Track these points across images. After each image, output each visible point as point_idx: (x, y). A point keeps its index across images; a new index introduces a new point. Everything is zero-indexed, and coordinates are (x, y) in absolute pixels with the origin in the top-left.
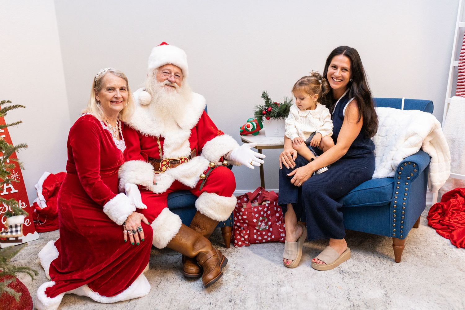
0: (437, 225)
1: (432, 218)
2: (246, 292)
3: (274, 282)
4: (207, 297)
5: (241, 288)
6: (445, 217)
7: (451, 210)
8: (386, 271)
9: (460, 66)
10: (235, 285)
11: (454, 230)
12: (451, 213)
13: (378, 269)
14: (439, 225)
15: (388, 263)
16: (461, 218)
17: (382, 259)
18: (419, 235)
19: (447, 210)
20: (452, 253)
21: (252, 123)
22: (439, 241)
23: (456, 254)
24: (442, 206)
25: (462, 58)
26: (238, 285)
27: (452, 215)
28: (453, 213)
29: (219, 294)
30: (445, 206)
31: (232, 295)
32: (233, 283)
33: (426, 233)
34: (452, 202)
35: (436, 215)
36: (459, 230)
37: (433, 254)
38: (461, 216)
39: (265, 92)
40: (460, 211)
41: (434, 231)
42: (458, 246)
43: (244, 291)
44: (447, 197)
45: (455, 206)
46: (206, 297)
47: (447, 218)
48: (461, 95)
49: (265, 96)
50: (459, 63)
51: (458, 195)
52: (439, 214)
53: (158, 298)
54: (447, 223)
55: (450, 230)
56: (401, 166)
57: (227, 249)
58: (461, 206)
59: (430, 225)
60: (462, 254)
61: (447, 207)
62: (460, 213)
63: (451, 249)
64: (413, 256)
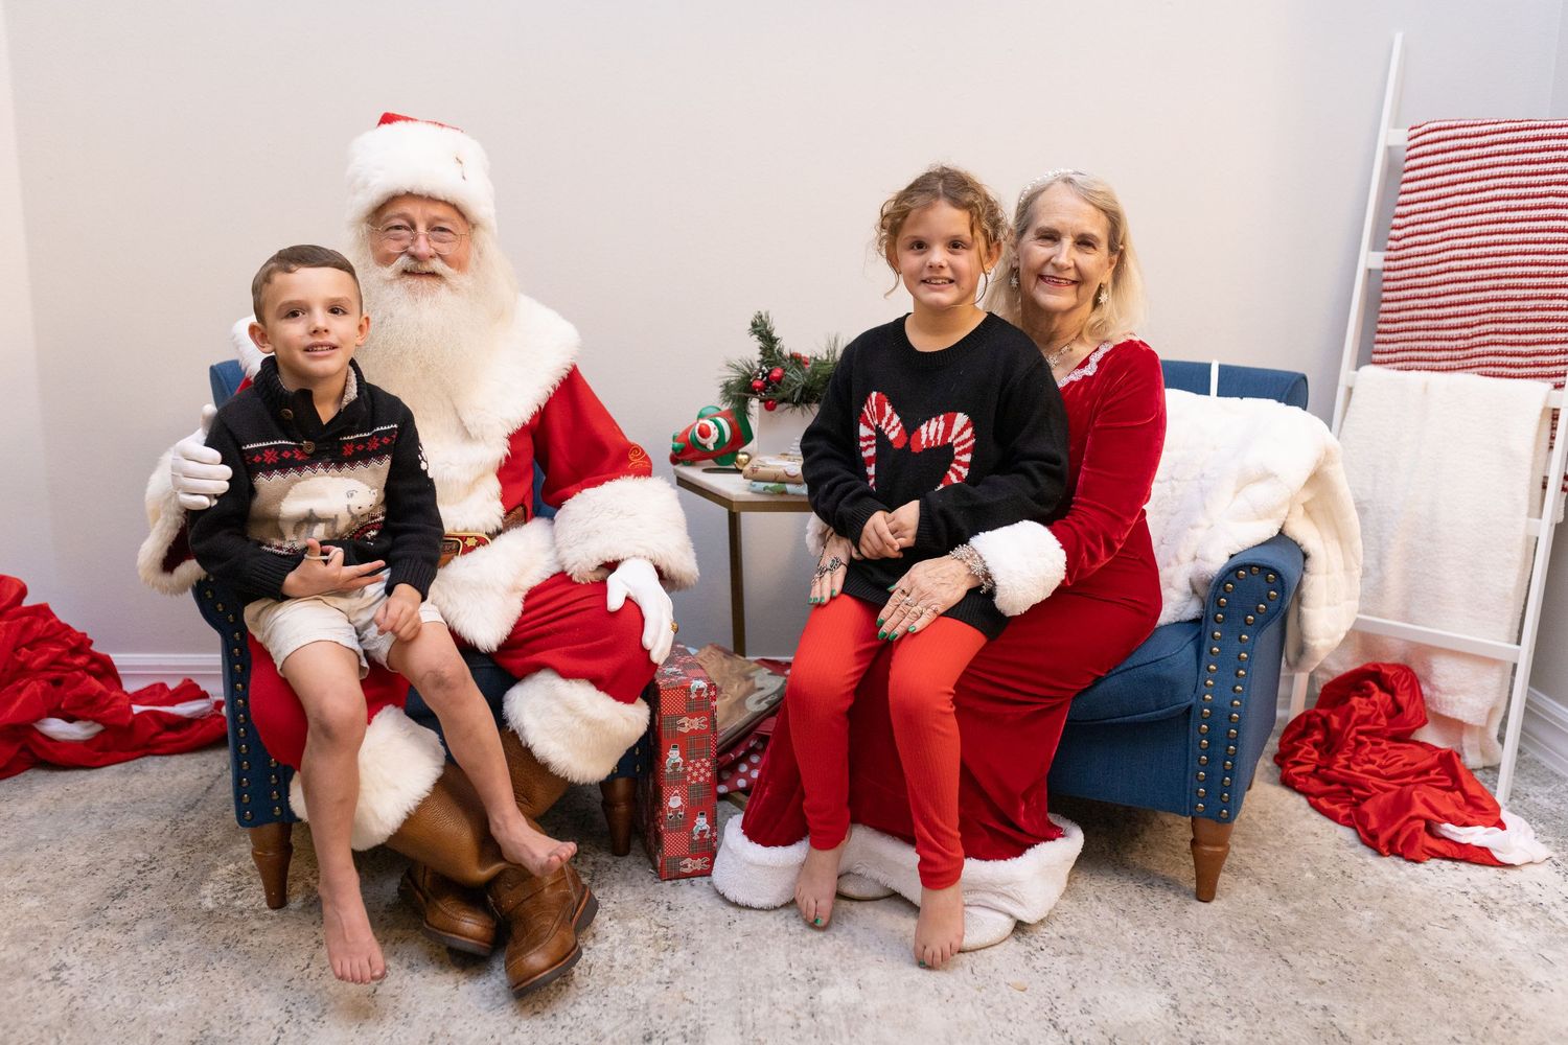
0: (1312, 781)
1: (1297, 759)
2: (702, 1008)
3: (796, 969)
4: (563, 1027)
5: (682, 992)
6: (1334, 755)
7: (1353, 734)
8: (1166, 930)
9: (1389, 270)
10: (660, 982)
11: (1365, 799)
12: (1353, 743)
13: (1138, 923)
14: (1316, 781)
15: (1168, 904)
16: (1384, 757)
17: (1147, 892)
18: (1257, 814)
19: (1340, 733)
20: (1369, 871)
21: (717, 423)
22: (1320, 832)
23: (1378, 875)
24: (1326, 722)
25: (1394, 244)
26: (672, 982)
27: (1355, 751)
28: (1360, 744)
29: (604, 1016)
30: (1335, 721)
31: (651, 1016)
32: (655, 976)
33: (1277, 809)
34: (1357, 708)
35: (1306, 748)
36: (1382, 798)
37: (1307, 875)
38: (1383, 755)
39: (761, 317)
40: (1383, 738)
41: (1303, 801)
42: (1384, 850)
43: (692, 1002)
44: (1340, 691)
45: (1365, 720)
46: (559, 1027)
47: (1341, 760)
48: (1389, 362)
49: (762, 331)
50: (1386, 260)
51: (1372, 684)
52: (1316, 745)
53: (382, 1033)
54: (1342, 777)
55: (1354, 799)
56: (1227, 579)
57: (620, 859)
58: (1383, 721)
59: (1287, 782)
60: (1398, 876)
61: (1340, 724)
62: (1380, 744)
63: (1360, 860)
64: (1245, 881)
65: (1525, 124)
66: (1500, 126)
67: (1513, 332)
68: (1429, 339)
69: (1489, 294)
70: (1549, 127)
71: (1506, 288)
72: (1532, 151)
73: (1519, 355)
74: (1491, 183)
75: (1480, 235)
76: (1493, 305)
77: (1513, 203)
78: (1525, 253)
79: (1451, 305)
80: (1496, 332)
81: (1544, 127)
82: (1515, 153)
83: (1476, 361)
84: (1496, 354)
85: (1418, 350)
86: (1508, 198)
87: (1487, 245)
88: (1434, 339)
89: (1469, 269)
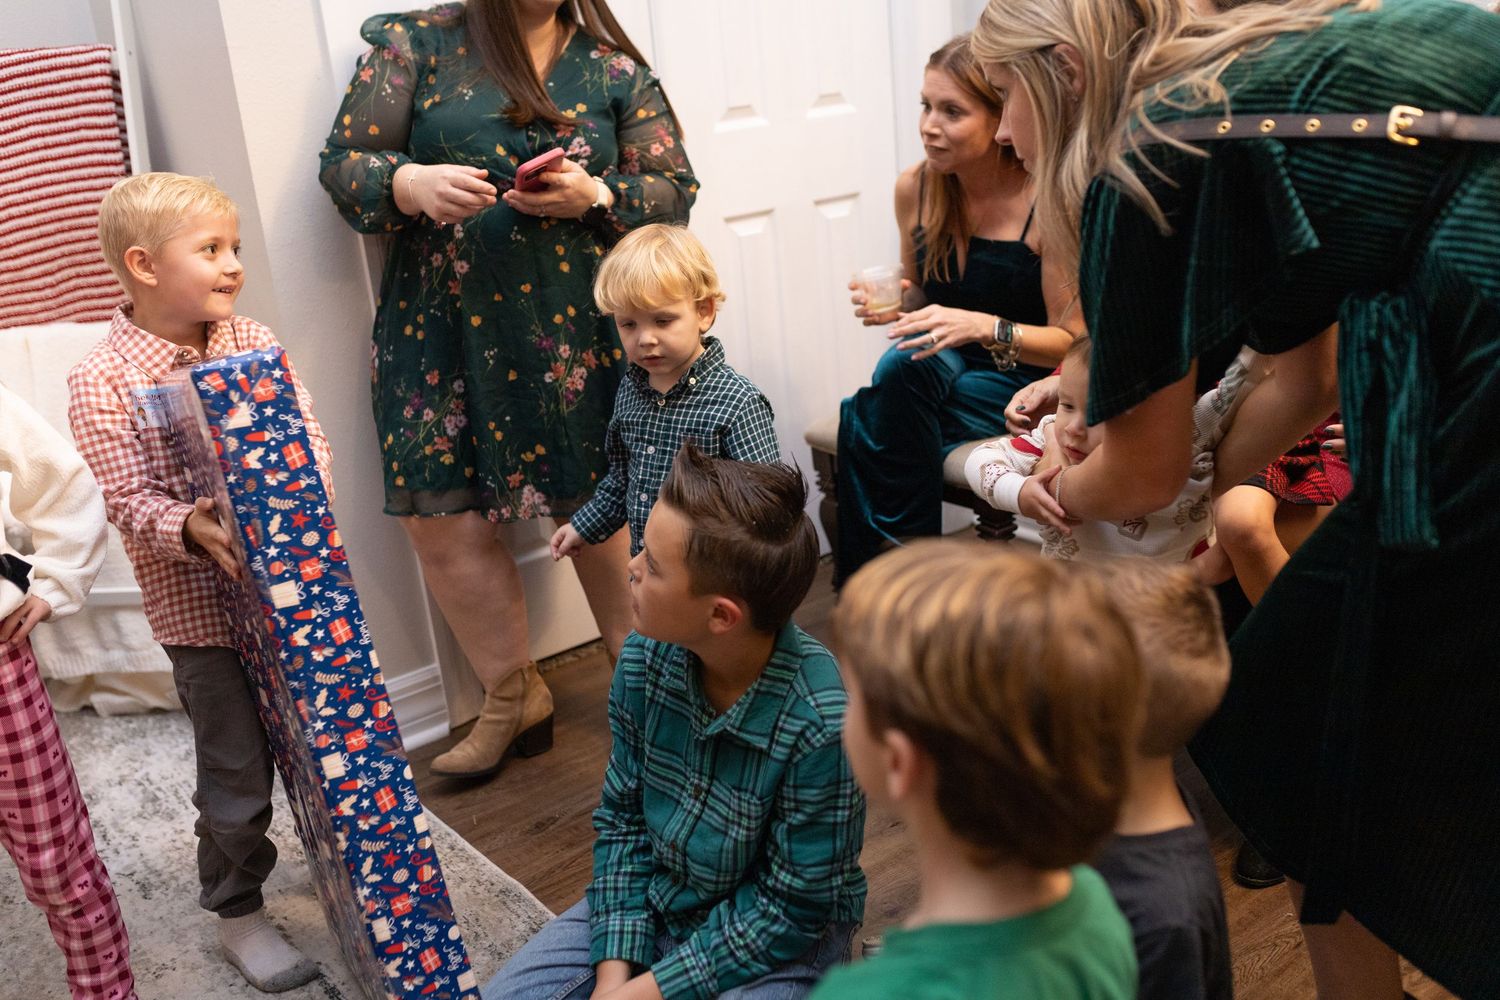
65: (36, 54)
66: (14, 58)
67: (93, 274)
68: (17, 292)
69: (59, 238)
70: (60, 55)
71: (71, 229)
72: (51, 83)
73: (106, 296)
74: (22, 120)
75: (28, 176)
76: (66, 249)
77: (50, 140)
78: (76, 192)
79: (26, 254)
80: (78, 276)
81: (55, 56)
82: (36, 86)
83: (70, 308)
84: (86, 298)
85: (13, 304)
86: (43, 135)
87: (38, 187)
88: (23, 292)
89: (28, 214)
